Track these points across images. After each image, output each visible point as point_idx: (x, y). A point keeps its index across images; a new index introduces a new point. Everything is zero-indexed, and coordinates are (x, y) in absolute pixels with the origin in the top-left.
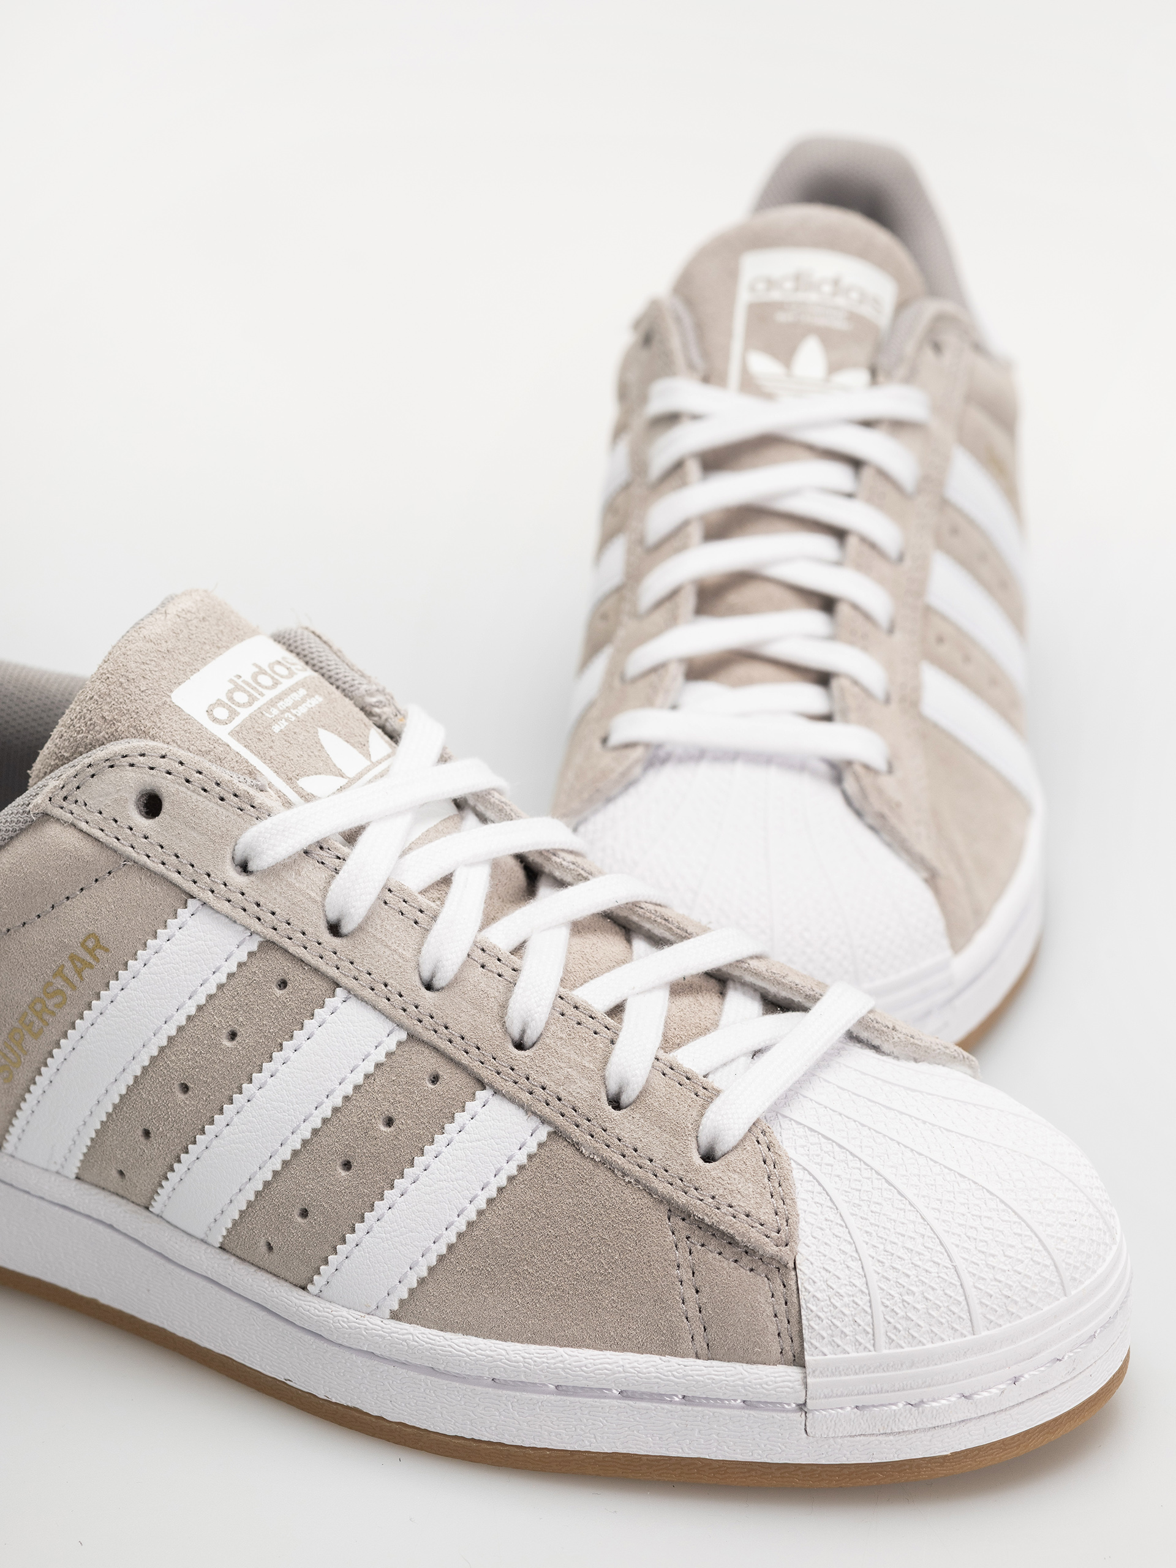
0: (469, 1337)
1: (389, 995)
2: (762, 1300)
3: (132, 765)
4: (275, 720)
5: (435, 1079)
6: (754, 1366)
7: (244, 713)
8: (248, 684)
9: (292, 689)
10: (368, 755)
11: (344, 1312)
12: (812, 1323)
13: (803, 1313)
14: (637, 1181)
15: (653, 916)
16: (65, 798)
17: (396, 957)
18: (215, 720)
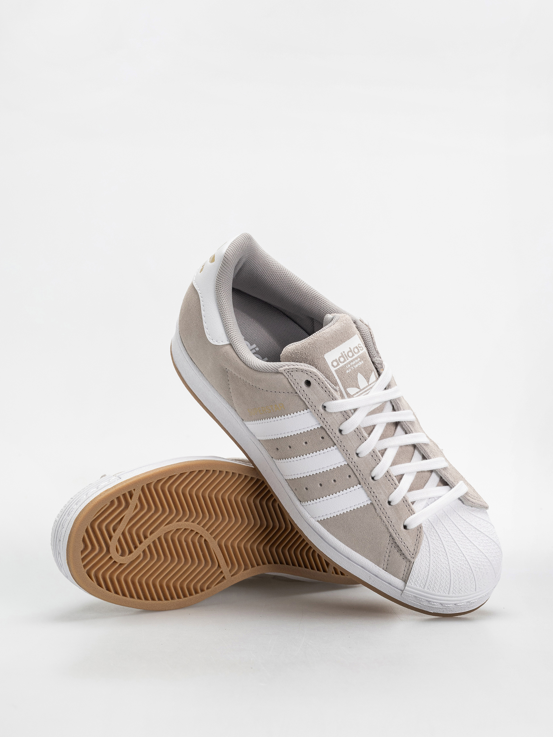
0: (333, 536)
1: (347, 454)
2: (403, 566)
3: (307, 374)
4: (348, 369)
5: (350, 476)
6: (395, 578)
7: (341, 365)
8: (345, 355)
9: (356, 359)
10: (368, 382)
11: (307, 514)
12: (412, 577)
13: (411, 574)
14: (386, 525)
15: (422, 448)
16: (288, 372)
17: (352, 445)
18: (333, 365)
